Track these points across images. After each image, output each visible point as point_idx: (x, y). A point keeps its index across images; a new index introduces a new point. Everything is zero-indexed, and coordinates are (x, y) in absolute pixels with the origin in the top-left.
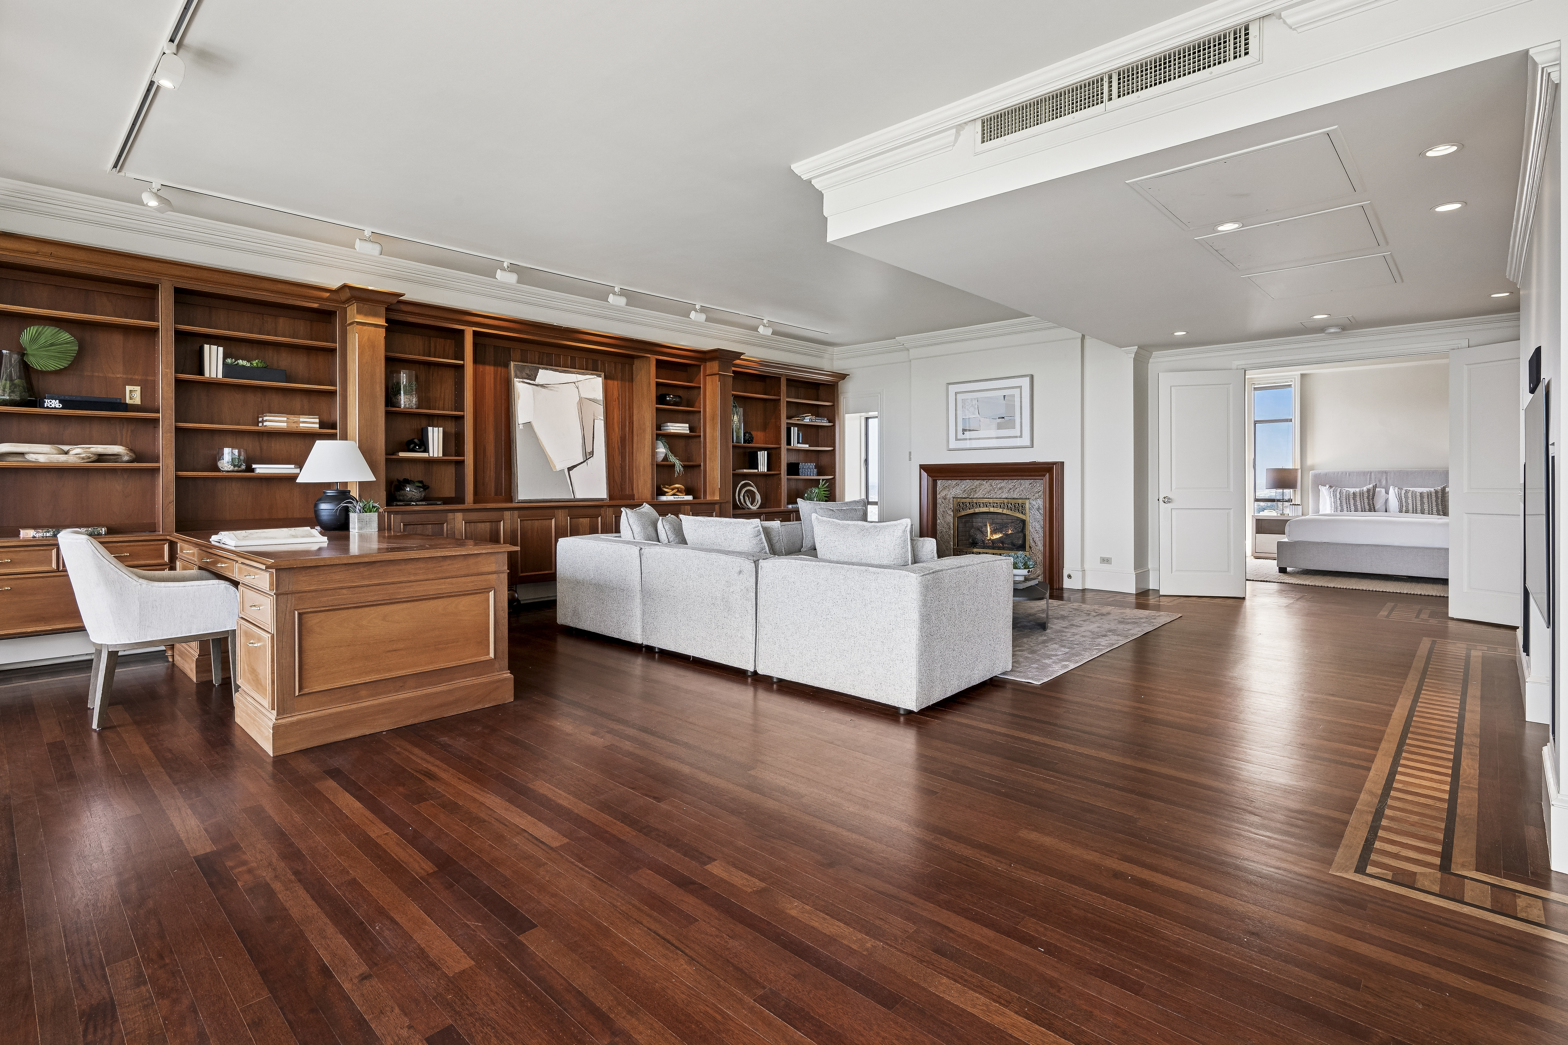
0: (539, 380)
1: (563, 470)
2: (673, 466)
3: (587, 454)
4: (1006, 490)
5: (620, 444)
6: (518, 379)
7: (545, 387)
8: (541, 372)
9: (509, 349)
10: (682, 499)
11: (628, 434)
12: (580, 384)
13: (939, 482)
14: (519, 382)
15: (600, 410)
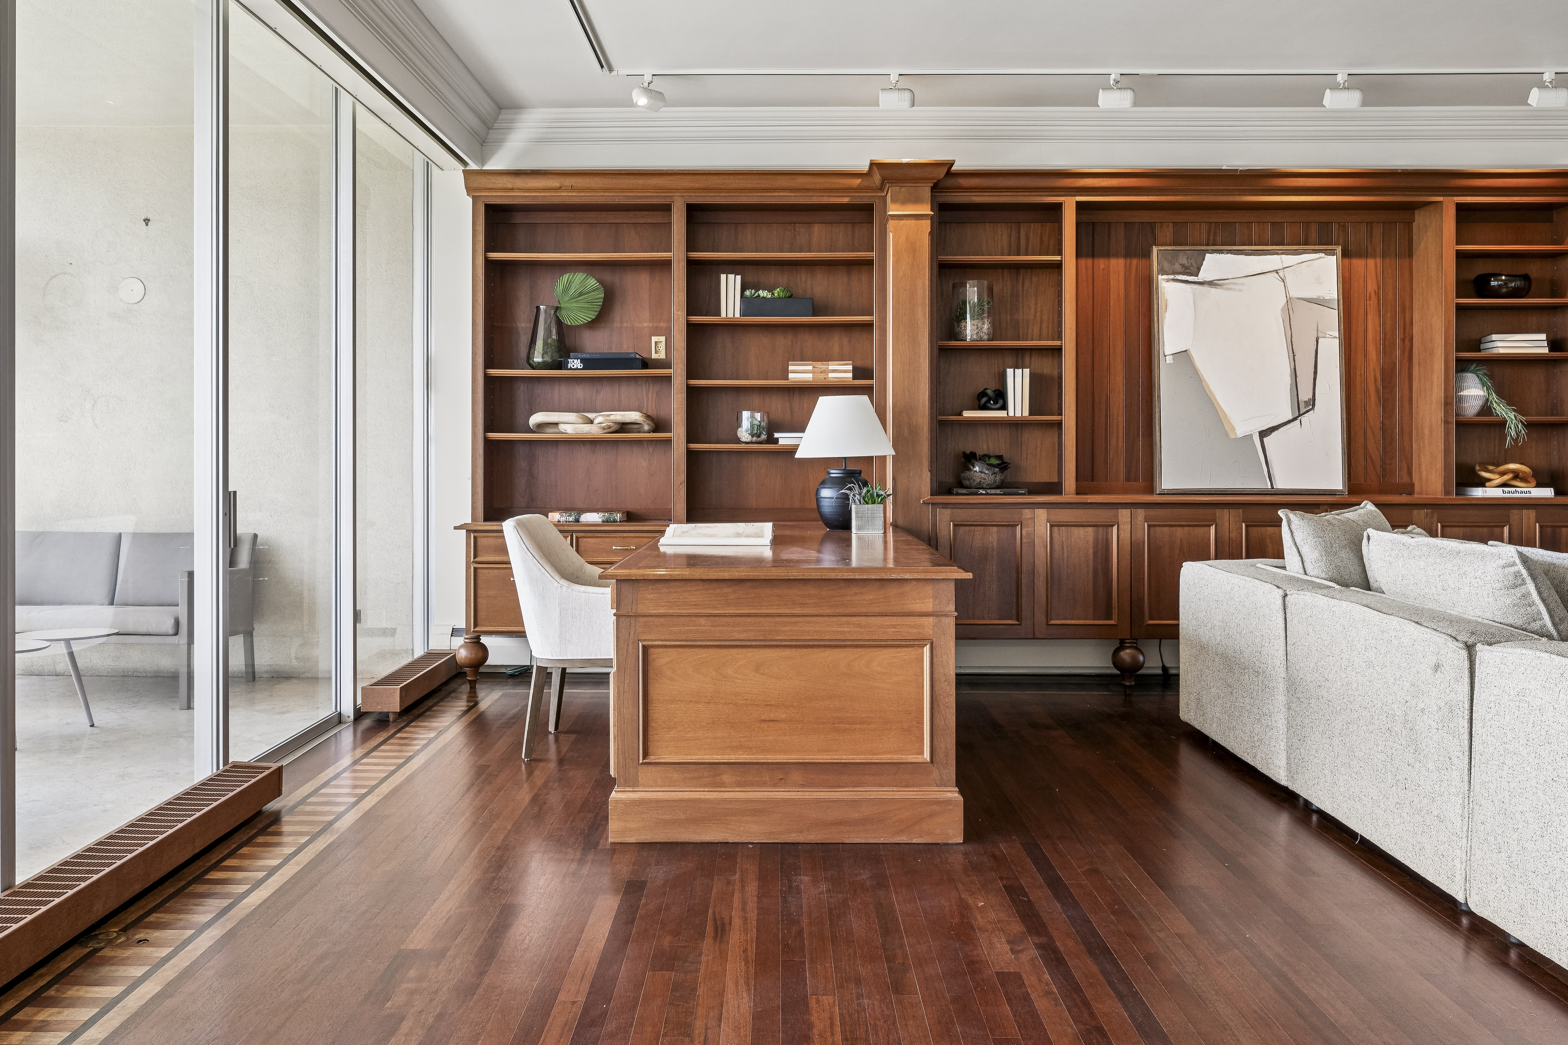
0: (1204, 274)
1: (1250, 436)
2: (1502, 424)
3: (1302, 405)
5: (1379, 383)
6: (1165, 277)
7: (1216, 285)
8: (1210, 259)
9: (1152, 225)
10: (1524, 495)
11: (1401, 362)
12: (1288, 275)
14: (1168, 280)
15: (1331, 320)
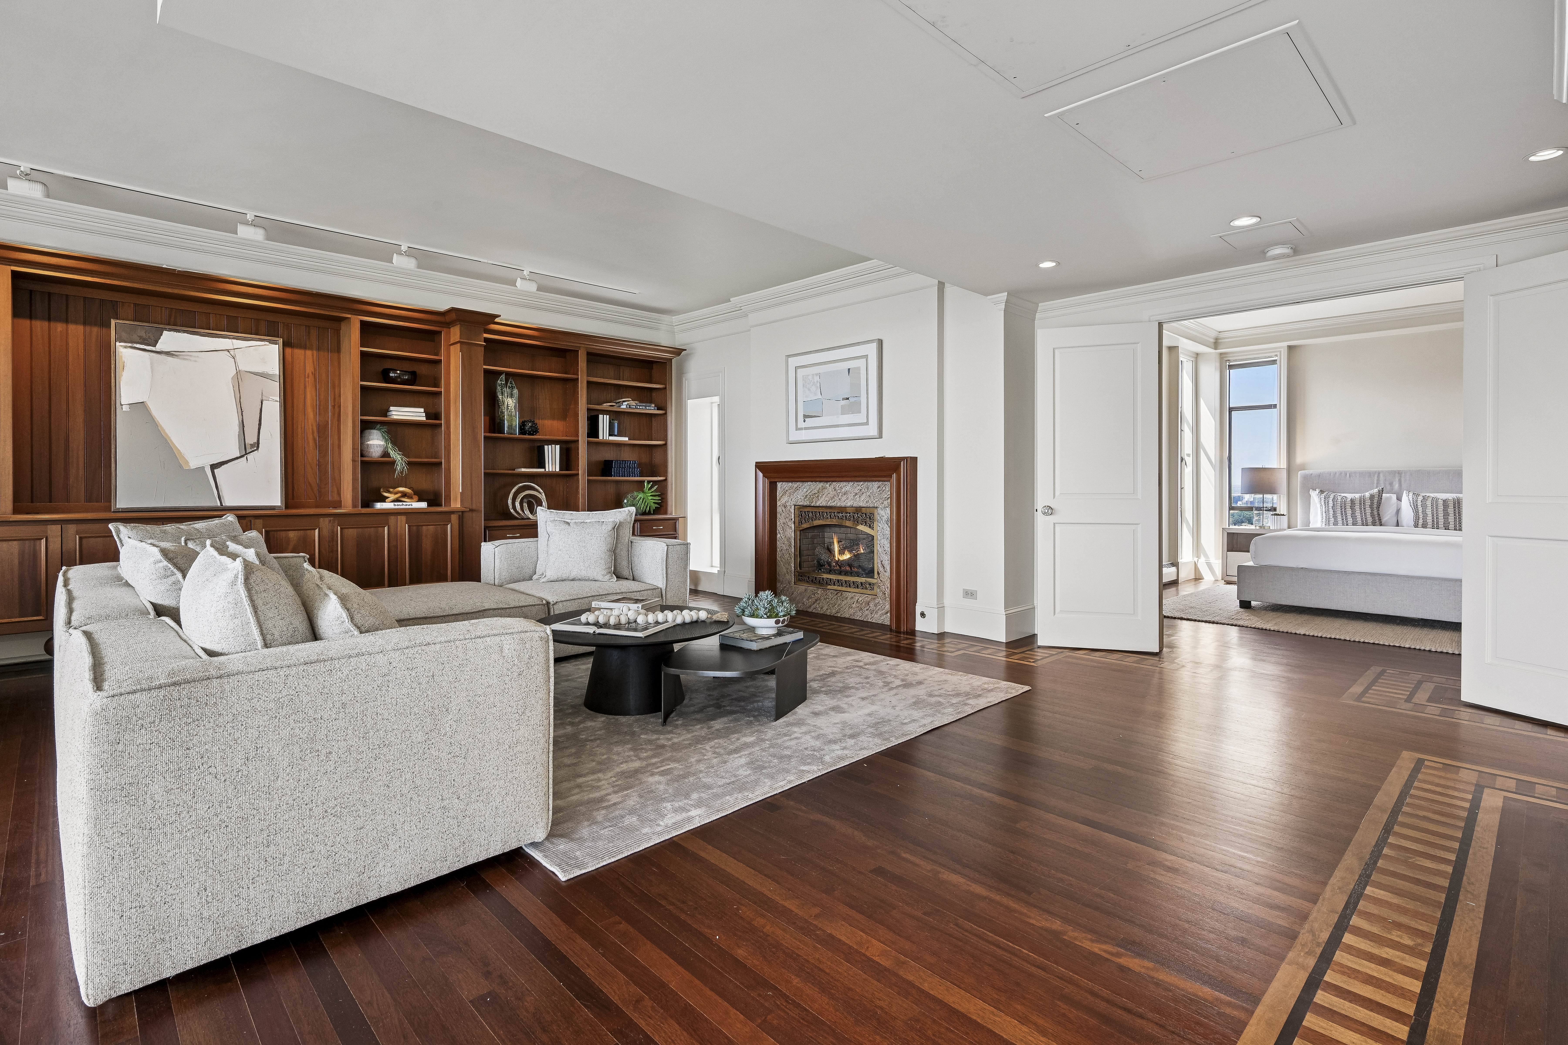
0: (162, 346)
1: (202, 469)
2: (394, 462)
3: (248, 447)
4: (851, 496)
5: (316, 434)
6: (122, 344)
7: (173, 354)
8: (168, 335)
9: (114, 303)
10: (406, 507)
11: (332, 421)
12: (239, 354)
13: (779, 485)
14: (126, 347)
15: (273, 389)
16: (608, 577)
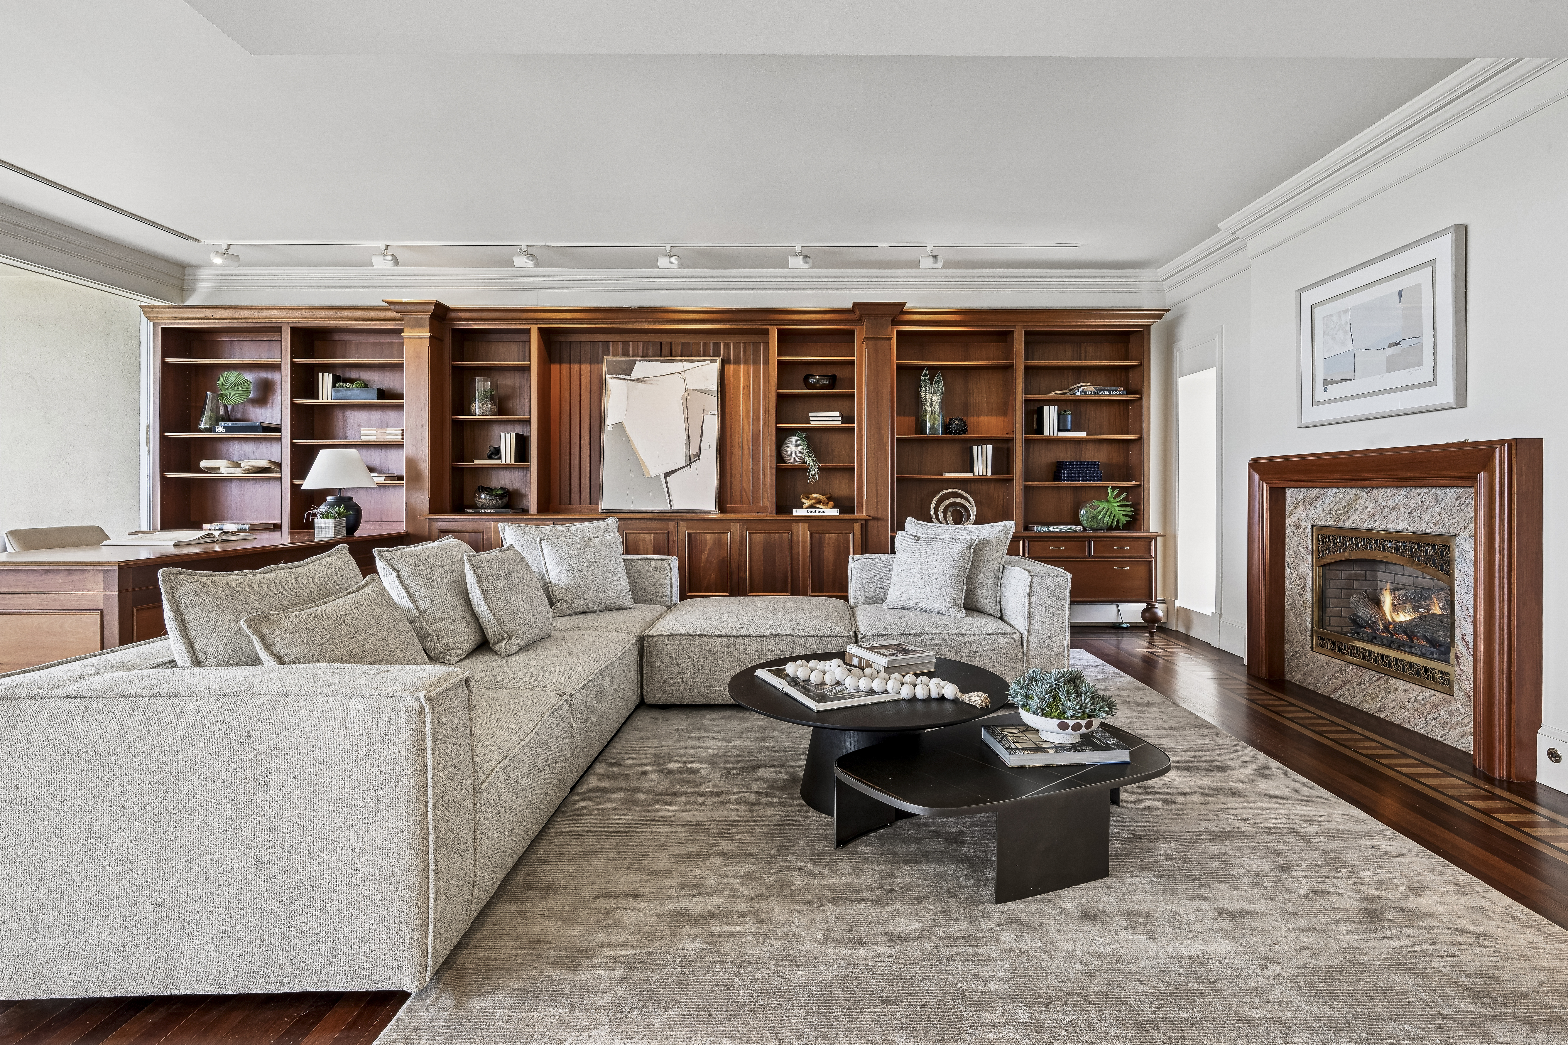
0: (635, 374)
1: (659, 476)
2: (806, 470)
3: (692, 457)
4: (1404, 513)
5: (750, 443)
6: (610, 376)
7: (642, 381)
8: (639, 365)
9: (609, 344)
10: (820, 514)
11: (764, 430)
12: (688, 375)
13: (1289, 492)
14: (612, 378)
15: (713, 403)
16: (953, 611)
